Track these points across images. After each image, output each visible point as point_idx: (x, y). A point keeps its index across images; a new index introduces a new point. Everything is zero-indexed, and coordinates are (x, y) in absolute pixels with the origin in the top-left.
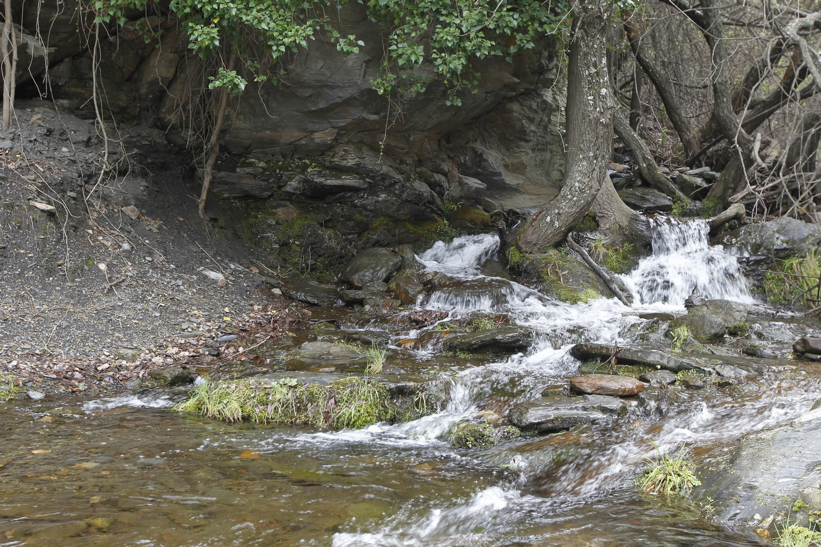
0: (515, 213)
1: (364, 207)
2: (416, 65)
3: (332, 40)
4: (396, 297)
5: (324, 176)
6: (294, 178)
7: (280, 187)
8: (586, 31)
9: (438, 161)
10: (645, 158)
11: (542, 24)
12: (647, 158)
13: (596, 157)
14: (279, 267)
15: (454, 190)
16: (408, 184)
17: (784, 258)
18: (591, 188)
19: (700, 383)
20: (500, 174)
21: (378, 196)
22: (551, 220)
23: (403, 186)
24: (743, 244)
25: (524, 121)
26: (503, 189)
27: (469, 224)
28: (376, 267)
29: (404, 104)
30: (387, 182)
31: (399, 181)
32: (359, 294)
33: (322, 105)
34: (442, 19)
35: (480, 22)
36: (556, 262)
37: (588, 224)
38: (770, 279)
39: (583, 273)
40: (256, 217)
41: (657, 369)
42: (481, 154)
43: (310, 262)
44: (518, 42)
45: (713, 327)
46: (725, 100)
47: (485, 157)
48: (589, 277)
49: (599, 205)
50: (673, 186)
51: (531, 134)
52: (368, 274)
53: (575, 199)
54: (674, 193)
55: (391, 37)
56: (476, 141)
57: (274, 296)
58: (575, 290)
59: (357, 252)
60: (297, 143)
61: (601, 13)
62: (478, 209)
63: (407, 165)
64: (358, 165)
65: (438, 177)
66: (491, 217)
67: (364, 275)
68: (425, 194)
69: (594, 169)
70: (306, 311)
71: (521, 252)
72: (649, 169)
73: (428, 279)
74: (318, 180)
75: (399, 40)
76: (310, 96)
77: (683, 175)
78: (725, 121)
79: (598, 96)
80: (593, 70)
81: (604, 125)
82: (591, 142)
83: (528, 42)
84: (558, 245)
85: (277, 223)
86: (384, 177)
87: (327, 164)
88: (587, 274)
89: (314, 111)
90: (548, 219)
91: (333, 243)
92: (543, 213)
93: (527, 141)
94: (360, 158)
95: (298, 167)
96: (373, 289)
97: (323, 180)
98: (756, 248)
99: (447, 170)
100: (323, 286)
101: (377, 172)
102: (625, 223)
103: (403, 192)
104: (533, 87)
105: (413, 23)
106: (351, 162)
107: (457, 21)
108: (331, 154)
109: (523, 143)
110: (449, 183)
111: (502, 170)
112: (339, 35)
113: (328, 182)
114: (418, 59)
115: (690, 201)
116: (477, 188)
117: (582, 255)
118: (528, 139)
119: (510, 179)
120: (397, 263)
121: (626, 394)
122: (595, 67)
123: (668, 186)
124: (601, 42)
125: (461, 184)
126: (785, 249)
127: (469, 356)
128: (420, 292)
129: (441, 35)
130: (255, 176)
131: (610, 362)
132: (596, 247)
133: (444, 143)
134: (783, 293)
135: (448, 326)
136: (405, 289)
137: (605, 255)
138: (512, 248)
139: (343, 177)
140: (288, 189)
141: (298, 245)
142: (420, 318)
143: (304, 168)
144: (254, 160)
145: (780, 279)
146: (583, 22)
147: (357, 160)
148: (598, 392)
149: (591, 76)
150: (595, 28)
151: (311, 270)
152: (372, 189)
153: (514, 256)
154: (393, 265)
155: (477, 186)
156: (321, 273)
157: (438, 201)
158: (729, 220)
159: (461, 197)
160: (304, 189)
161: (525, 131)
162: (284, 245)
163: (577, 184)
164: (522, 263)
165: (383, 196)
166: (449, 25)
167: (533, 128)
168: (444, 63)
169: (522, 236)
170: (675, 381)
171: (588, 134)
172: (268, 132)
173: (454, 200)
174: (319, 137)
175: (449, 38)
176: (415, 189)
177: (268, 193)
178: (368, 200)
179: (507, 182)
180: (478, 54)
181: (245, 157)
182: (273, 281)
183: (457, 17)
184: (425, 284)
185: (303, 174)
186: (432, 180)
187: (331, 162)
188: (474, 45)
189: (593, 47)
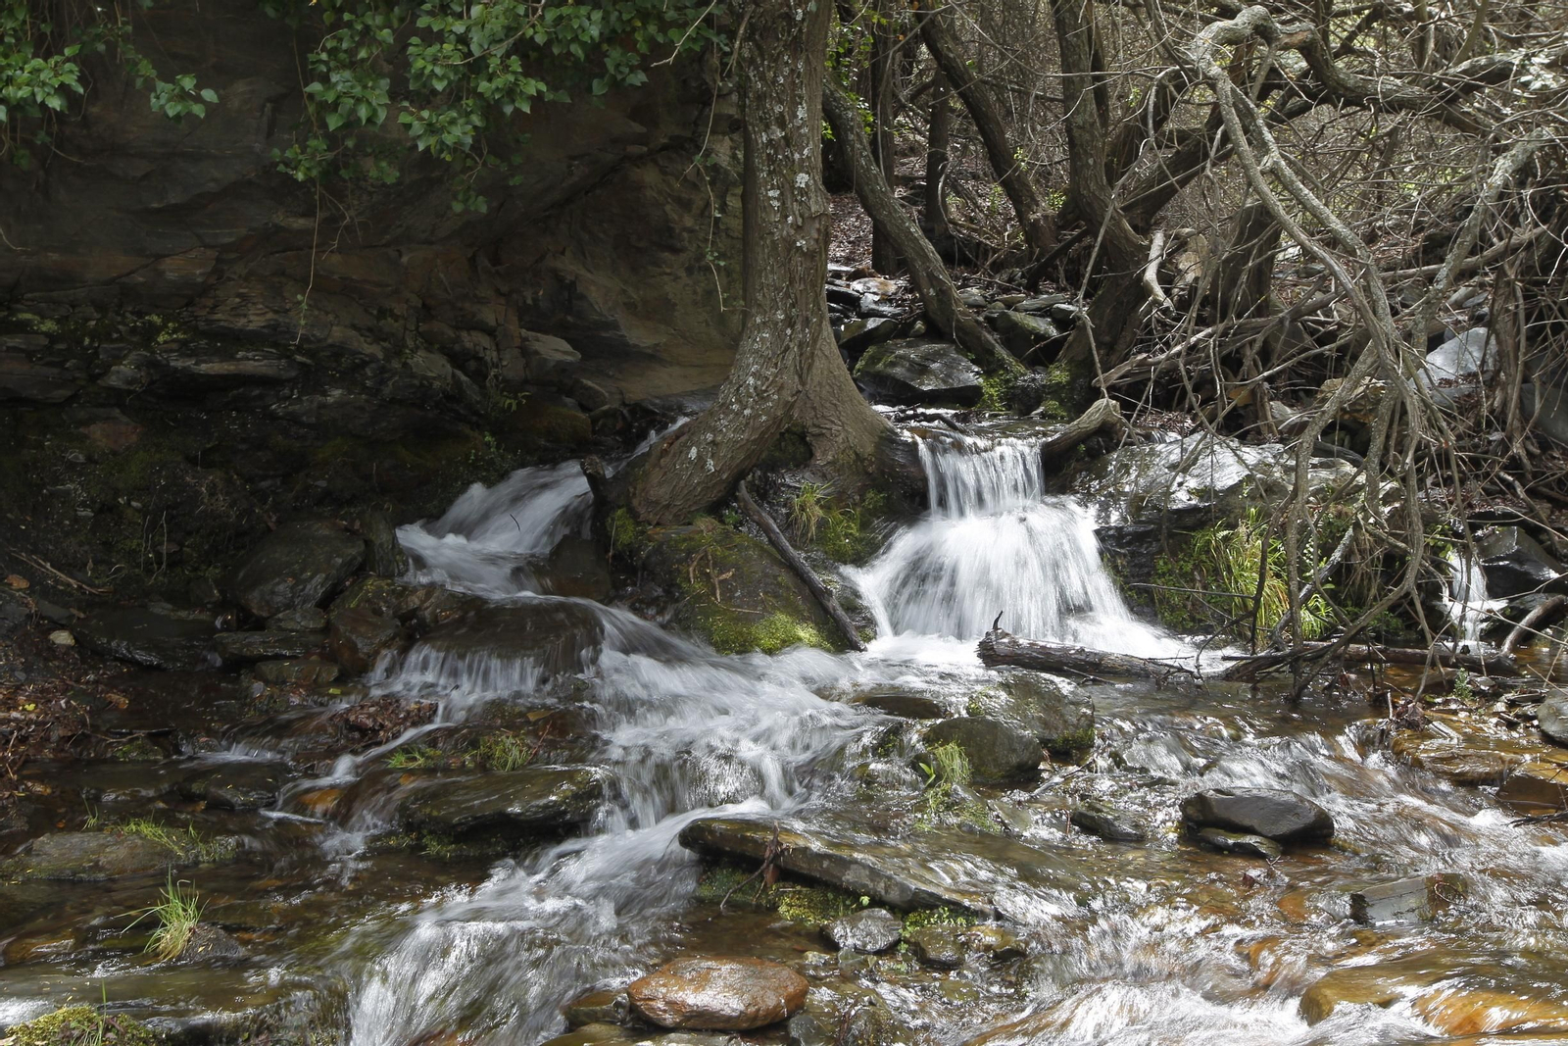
0: (647, 412)
1: (294, 419)
2: (371, 128)
3: (139, 82)
4: (330, 657)
5: (193, 354)
6: (125, 357)
7: (93, 378)
8: (758, 47)
9: (467, 305)
10: (933, 279)
11: (664, 26)
12: (937, 278)
13: (790, 322)
14: (90, 564)
15: (510, 366)
16: (396, 364)
17: (1193, 529)
18: (781, 388)
19: (948, 954)
20: (615, 326)
21: (325, 394)
22: (699, 456)
23: (383, 370)
24: (1111, 495)
25: (668, 208)
26: (625, 355)
27: (542, 442)
28: (303, 570)
29: (370, 194)
30: (345, 362)
31: (373, 359)
32: (255, 643)
33: (174, 198)
34: (422, 22)
35: (509, 30)
36: (710, 549)
37: (791, 449)
38: (1164, 574)
39: (766, 575)
40: (40, 446)
41: (861, 907)
42: (573, 284)
43: (164, 549)
44: (611, 69)
45: (1014, 751)
46: (1091, 161)
47: (580, 289)
48: (779, 585)
49: (814, 408)
50: (991, 338)
51: (685, 235)
52: (283, 588)
53: (747, 412)
54: (991, 352)
55: (312, 57)
56: (563, 253)
57: (52, 648)
58: (747, 619)
59: (279, 522)
60: (124, 280)
61: (789, 6)
62: (565, 405)
63: (396, 318)
64: (274, 327)
65: (471, 340)
66: (594, 421)
67: (273, 593)
68: (437, 384)
69: (787, 348)
70: (114, 697)
71: (638, 524)
72: (940, 301)
73: (412, 606)
74: (178, 363)
75: (332, 64)
76: (146, 176)
77: (1011, 312)
78: (1089, 204)
79: (788, 188)
80: (779, 134)
81: (804, 254)
82: (778, 289)
83: (632, 69)
84: (715, 509)
85: (90, 459)
86: (338, 351)
87: (202, 325)
88: (775, 577)
89: (158, 211)
90: (693, 453)
91: (221, 503)
92: (683, 439)
93: (675, 251)
94: (276, 312)
95: (133, 331)
96: (290, 625)
97: (190, 363)
98: (1136, 504)
99: (492, 323)
100: (183, 614)
101: (319, 341)
102: (869, 449)
103: (383, 382)
104: (688, 134)
105: (359, 27)
106: (255, 320)
107: (459, 28)
108: (210, 303)
109: (666, 255)
110: (498, 350)
111: (620, 317)
112: (153, 73)
113: (204, 367)
114: (375, 111)
115: (1022, 369)
116: (559, 362)
117: (767, 530)
118: (679, 245)
119: (639, 336)
120: (355, 558)
121: (759, 1023)
122: (782, 125)
123: (979, 338)
124: (792, 71)
125: (525, 352)
126: (1194, 510)
127: (448, 851)
128: (386, 645)
129: (420, 63)
130: (29, 355)
131: (761, 877)
132: (803, 509)
133: (484, 262)
134: (1189, 604)
135: (422, 755)
136: (349, 640)
137: (822, 524)
138: (619, 512)
139: (240, 354)
140: (113, 381)
141: (137, 510)
142: (370, 723)
143: (151, 332)
144: (28, 316)
145: (1184, 575)
146: (752, 27)
147: (270, 315)
148: (690, 1024)
149: (773, 146)
150: (778, 39)
151: (171, 565)
152: (311, 378)
153: (622, 530)
154: (343, 565)
155: (559, 357)
156: (196, 569)
157: (473, 393)
158: (1086, 437)
159: (526, 381)
160: (152, 383)
161: (670, 230)
162: (106, 510)
163: (751, 381)
164: (639, 549)
165: (337, 393)
166: (439, 37)
167: (689, 222)
168: (431, 129)
169: (639, 487)
170: (897, 942)
171: (772, 272)
172: (55, 256)
173: (510, 387)
174: (173, 269)
175: (438, 71)
176: (413, 376)
177: (65, 393)
178: (304, 405)
179: (632, 342)
180: (508, 110)
181: (9, 308)
182: (56, 612)
183: (460, 16)
184: (405, 617)
185: (147, 347)
186: (457, 347)
187: (209, 322)
188: (497, 89)
189: (774, 81)
